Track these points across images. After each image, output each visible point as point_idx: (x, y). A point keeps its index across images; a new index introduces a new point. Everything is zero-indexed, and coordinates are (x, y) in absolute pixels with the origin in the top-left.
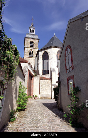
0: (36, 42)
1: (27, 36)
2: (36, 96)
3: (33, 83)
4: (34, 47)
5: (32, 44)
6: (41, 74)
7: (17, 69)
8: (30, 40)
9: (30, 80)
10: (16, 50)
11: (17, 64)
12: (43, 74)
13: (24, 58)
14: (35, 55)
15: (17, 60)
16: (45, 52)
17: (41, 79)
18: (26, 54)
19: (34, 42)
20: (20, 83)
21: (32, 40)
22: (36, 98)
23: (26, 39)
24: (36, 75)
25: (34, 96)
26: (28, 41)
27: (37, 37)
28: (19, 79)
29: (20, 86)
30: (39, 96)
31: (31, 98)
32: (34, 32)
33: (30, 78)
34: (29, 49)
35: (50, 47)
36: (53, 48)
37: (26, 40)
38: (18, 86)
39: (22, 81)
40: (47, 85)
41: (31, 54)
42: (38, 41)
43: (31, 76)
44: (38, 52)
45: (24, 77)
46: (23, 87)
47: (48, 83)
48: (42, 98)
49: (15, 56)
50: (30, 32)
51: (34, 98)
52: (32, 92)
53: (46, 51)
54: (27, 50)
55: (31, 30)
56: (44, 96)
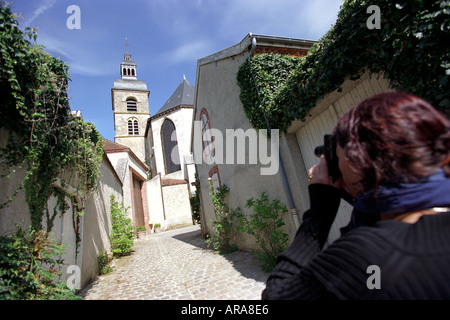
0: (141, 98)
1: (117, 85)
2: (158, 226)
3: (146, 197)
4: (139, 109)
5: (132, 105)
6: (163, 173)
7: (101, 168)
8: (125, 96)
9: (137, 189)
10: (94, 131)
11: (100, 158)
12: (166, 173)
13: (117, 141)
14: (142, 131)
15: (98, 151)
16: (167, 119)
17: (165, 184)
18: (119, 128)
19: (137, 98)
20: (113, 198)
21: (131, 95)
22: (157, 230)
23: (116, 93)
24: (151, 178)
25: (151, 226)
26: (121, 97)
27: (144, 87)
28: (108, 191)
29: (114, 204)
30: (164, 224)
31: (144, 230)
32: (133, 74)
33: (137, 185)
34: (127, 117)
35: (177, 108)
36: (183, 109)
37: (115, 96)
38: (108, 205)
39: (116, 193)
40: (180, 195)
41: (133, 128)
42: (146, 95)
43: (138, 181)
44: (149, 122)
45: (122, 185)
46: (119, 207)
47: (181, 191)
48: (171, 228)
49: (93, 144)
50: (125, 74)
51: (152, 231)
52: (146, 218)
53: (169, 117)
54: (122, 118)
55: (125, 70)
56: (177, 221)
